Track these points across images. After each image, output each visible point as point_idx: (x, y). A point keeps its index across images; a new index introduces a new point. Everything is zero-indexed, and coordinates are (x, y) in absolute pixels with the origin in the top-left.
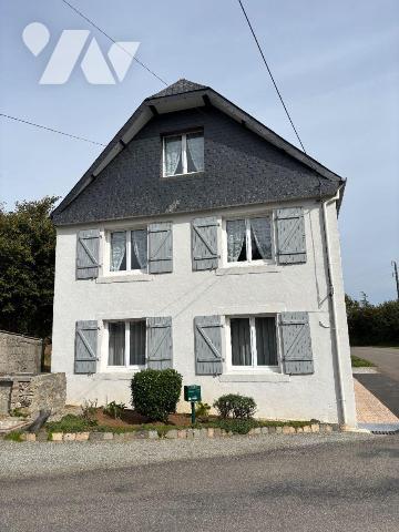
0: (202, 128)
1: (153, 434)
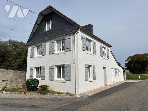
0: (52, 17)
1: (23, 93)
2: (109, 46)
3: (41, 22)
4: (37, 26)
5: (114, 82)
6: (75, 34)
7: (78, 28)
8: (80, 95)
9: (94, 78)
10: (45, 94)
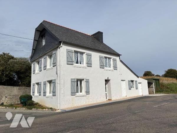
1: (14, 108)
2: (118, 55)
3: (39, 38)
4: (36, 42)
5: (126, 96)
6: (58, 49)
7: (60, 42)
8: (61, 110)
9: (88, 92)
10: (31, 109)
